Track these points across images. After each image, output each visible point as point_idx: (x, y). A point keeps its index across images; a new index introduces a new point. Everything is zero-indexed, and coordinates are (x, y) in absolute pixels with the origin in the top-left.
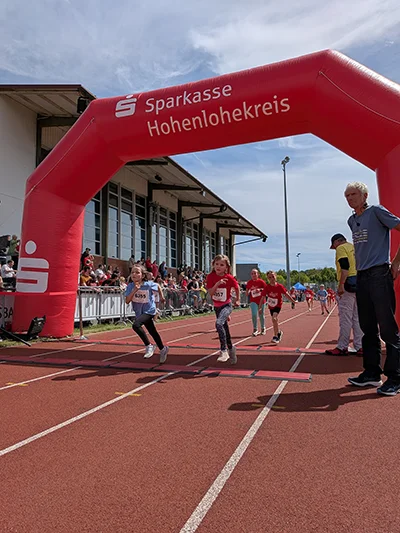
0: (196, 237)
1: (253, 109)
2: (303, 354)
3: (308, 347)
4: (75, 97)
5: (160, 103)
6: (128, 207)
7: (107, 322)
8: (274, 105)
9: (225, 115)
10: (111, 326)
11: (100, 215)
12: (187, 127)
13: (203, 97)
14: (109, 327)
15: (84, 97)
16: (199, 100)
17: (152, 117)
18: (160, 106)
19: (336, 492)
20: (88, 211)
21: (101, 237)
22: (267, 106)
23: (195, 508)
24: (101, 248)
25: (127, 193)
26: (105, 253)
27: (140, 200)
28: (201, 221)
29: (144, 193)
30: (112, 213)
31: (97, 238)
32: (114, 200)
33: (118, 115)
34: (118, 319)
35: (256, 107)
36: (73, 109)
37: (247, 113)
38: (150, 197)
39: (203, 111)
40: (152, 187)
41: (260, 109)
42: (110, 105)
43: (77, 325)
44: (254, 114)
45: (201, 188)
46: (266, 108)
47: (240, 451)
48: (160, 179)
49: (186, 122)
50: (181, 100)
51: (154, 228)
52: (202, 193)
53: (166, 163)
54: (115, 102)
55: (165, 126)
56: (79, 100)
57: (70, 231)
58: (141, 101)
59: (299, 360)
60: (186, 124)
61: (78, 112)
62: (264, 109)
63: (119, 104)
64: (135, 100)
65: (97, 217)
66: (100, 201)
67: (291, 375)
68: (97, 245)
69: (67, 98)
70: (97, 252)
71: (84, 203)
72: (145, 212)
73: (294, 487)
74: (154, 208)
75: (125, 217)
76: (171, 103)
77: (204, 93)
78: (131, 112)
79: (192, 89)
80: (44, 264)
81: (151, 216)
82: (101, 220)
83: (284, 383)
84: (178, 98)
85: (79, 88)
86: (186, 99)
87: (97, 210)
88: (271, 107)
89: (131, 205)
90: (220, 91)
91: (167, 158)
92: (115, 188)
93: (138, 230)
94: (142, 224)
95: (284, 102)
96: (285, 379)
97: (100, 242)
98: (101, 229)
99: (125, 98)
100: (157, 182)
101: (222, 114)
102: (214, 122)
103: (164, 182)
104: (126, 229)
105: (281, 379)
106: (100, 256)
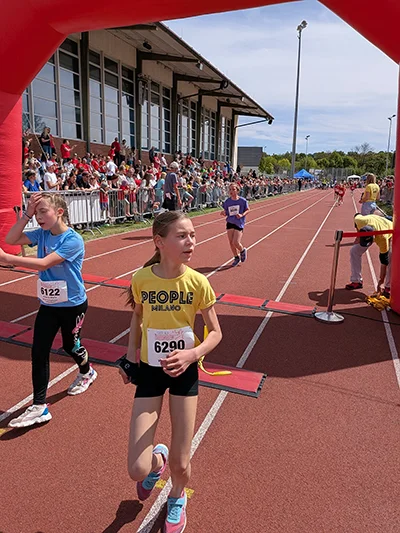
2: (269, 314)
11: (80, 91)
21: (82, 116)
24: (82, 130)
25: (110, 63)
26: (87, 137)
27: (128, 72)
29: (132, 63)
30: (94, 86)
31: (78, 120)
32: (95, 72)
38: (139, 69)
40: (141, 56)
45: (197, 59)
48: (149, 47)
51: (144, 108)
52: (198, 66)
53: (154, 28)
59: (263, 325)
65: (77, 94)
66: (79, 75)
68: (78, 127)
70: (79, 136)
72: (133, 86)
74: (144, 83)
81: (140, 93)
82: (81, 96)
87: (76, 86)
92: (96, 57)
93: (126, 109)
94: (130, 102)
96: (225, 388)
97: (81, 124)
98: (81, 108)
100: (145, 50)
103: (154, 50)
104: (111, 109)
105: (220, 388)
106: (82, 140)
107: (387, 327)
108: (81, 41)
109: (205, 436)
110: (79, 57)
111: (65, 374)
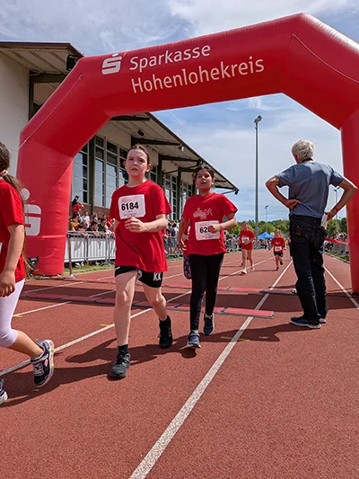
0: (174, 189)
1: (230, 68)
4: (65, 55)
5: (144, 62)
6: (113, 160)
7: (93, 263)
8: (249, 65)
9: (204, 74)
10: (97, 267)
11: (88, 166)
12: (168, 84)
13: (184, 56)
14: (95, 267)
15: (73, 55)
16: (180, 59)
17: (136, 75)
18: (143, 65)
19: (293, 413)
20: (77, 162)
21: (89, 186)
22: (243, 66)
23: (168, 424)
24: (88, 196)
25: (111, 146)
26: (92, 202)
27: (124, 153)
28: (179, 174)
29: (127, 146)
30: (98, 165)
31: (85, 187)
32: (100, 153)
33: (104, 72)
34: (104, 261)
35: (233, 67)
36: (63, 67)
37: (224, 72)
39: (184, 70)
40: (134, 141)
41: (236, 69)
42: (97, 63)
43: (67, 265)
44: (231, 74)
45: (180, 143)
46: (242, 68)
47: (210, 376)
48: (142, 134)
49: (167, 80)
50: (163, 59)
52: (180, 148)
53: (148, 119)
54: (101, 60)
55: (147, 83)
56: (68, 58)
57: (60, 181)
58: (126, 59)
59: (264, 299)
60: (167, 82)
61: (67, 69)
62: (240, 69)
63: (106, 61)
64: (120, 58)
65: (85, 168)
66: (88, 154)
67: (256, 312)
68: (85, 194)
69: (57, 56)
70: (85, 201)
71: (72, 155)
73: (256, 408)
75: (110, 170)
76: (154, 62)
77: (185, 53)
78: (117, 70)
79: (173, 49)
80: (37, 210)
82: (89, 171)
83: (250, 319)
84: (160, 57)
85: (68, 47)
86: (167, 57)
87: (85, 162)
88: (246, 68)
89: (116, 158)
90: (200, 51)
91: (149, 114)
92: (101, 141)
93: (122, 181)
94: (125, 176)
95: (259, 63)
96: (251, 316)
97: (88, 191)
98: (88, 179)
99: (111, 56)
100: (140, 136)
101: (201, 73)
102: (194, 81)
103: (145, 136)
105: (248, 316)
106: (87, 204)
107: (353, 300)
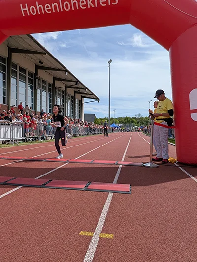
2: (121, 166)
3: (122, 160)
6: (23, 78)
11: (6, 81)
21: (7, 93)
24: (6, 99)
25: (22, 70)
26: (9, 103)
27: (31, 74)
29: (33, 71)
30: (13, 81)
31: (4, 94)
32: (14, 73)
38: (36, 73)
40: (37, 68)
45: (65, 70)
48: (42, 63)
51: (39, 91)
52: (66, 73)
53: (45, 54)
65: (4, 82)
66: (6, 73)
67: (115, 186)
68: (4, 98)
70: (4, 102)
72: (33, 81)
74: (39, 80)
75: (22, 85)
81: (37, 84)
82: (7, 84)
83: (111, 195)
87: (4, 78)
92: (15, 66)
93: (29, 91)
94: (32, 89)
96: (112, 191)
97: (6, 97)
98: (6, 89)
100: (42, 65)
103: (44, 65)
104: (22, 90)
105: (108, 192)
106: (6, 104)
108: (8, 58)
109: (109, 211)
110: (6, 65)
111: (10, 192)
